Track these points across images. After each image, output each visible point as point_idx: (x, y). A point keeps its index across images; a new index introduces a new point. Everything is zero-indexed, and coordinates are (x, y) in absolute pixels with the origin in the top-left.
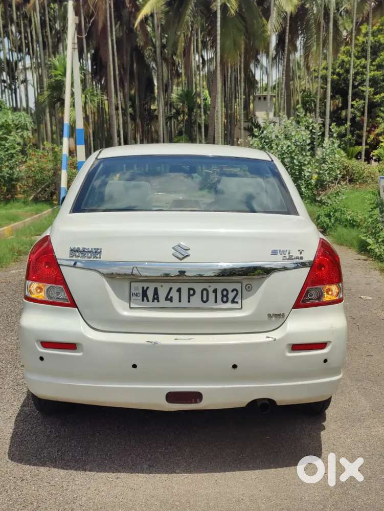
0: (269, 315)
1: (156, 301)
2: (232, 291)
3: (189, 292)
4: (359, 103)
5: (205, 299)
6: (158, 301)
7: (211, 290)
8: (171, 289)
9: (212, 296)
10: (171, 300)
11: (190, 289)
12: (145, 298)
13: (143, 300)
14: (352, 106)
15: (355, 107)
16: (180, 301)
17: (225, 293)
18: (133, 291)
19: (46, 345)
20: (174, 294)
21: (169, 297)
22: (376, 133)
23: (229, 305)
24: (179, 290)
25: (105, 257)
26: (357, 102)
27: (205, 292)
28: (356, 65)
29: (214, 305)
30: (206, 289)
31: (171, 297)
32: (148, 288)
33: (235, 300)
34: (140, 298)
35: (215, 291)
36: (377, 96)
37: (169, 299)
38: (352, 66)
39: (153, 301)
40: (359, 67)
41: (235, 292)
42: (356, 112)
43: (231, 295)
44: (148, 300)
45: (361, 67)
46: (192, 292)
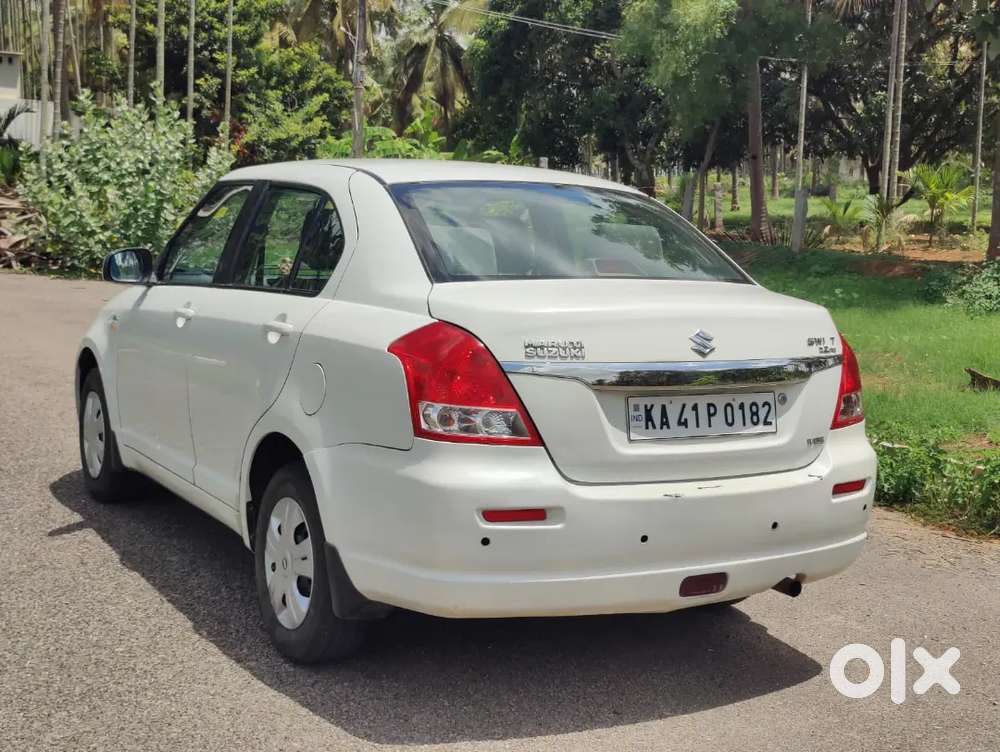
0: (809, 441)
1: (665, 427)
2: (763, 406)
3: (709, 411)
4: (210, 83)
5: (730, 421)
6: (668, 427)
7: (736, 406)
8: (684, 406)
9: (738, 413)
10: (685, 424)
11: (709, 405)
12: (650, 423)
13: (647, 428)
14: (197, 88)
15: (203, 90)
16: (698, 426)
17: (754, 409)
18: (632, 413)
19: (491, 516)
20: (689, 415)
21: (683, 420)
22: (244, 141)
23: (761, 428)
24: (695, 408)
25: (590, 354)
26: (206, 80)
27: (729, 409)
28: (200, 9)
29: (742, 430)
30: (729, 405)
31: (686, 420)
32: (652, 406)
33: (769, 420)
34: (643, 423)
35: (742, 406)
36: (243, 72)
37: (683, 423)
38: (193, 12)
39: (662, 428)
40: (205, 14)
41: (767, 407)
42: (205, 100)
43: (762, 413)
44: (654, 427)
45: (209, 13)
46: (712, 411)
